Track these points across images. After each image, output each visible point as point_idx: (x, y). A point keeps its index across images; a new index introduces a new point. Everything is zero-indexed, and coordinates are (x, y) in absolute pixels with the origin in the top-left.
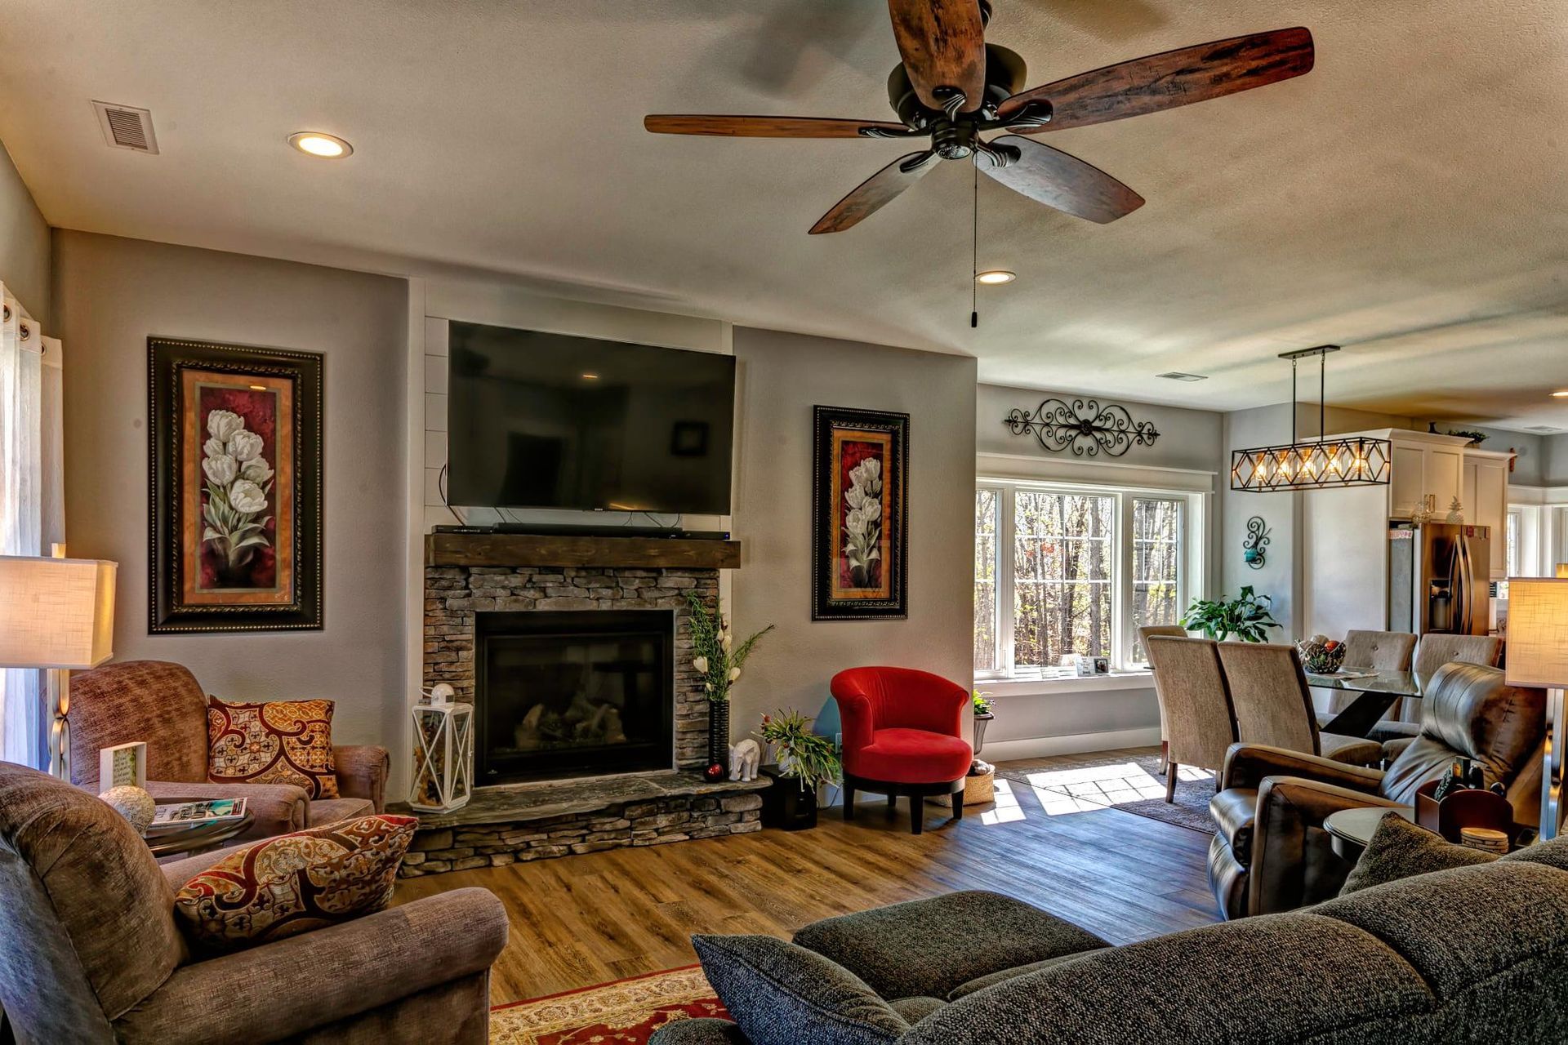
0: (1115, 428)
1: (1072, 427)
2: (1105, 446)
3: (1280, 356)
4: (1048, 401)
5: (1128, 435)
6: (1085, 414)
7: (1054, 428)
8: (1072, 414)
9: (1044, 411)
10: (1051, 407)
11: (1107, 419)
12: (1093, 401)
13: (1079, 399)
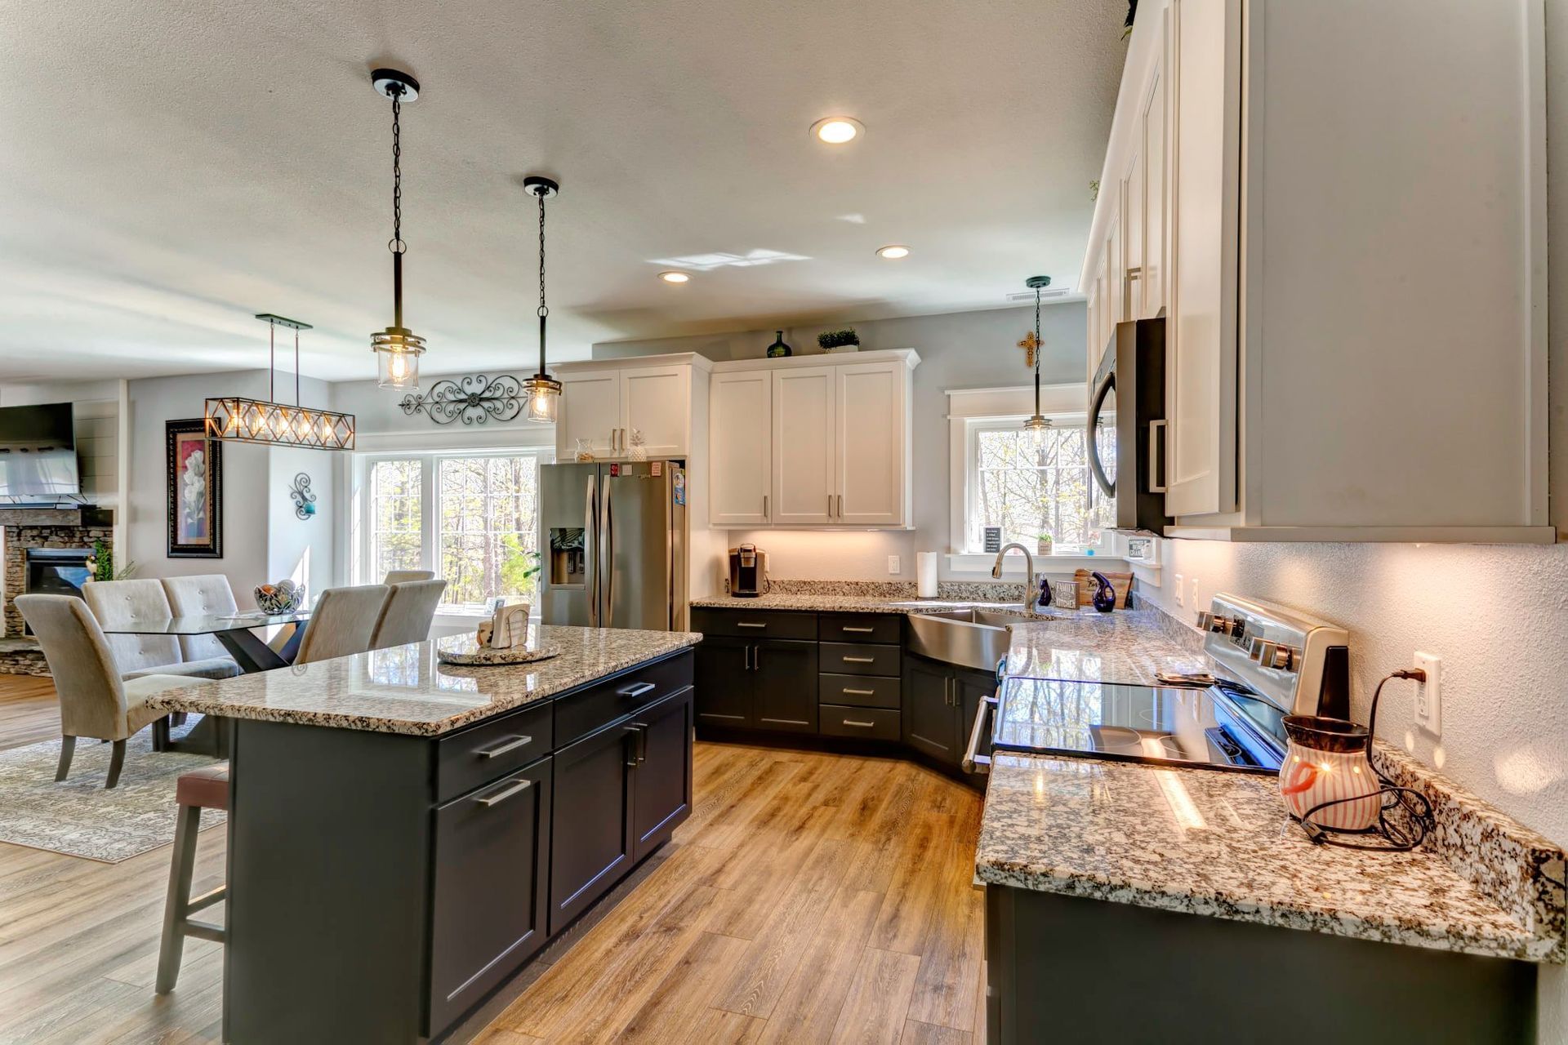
0: (506, 396)
1: (461, 401)
2: (493, 413)
3: (311, 327)
4: (440, 383)
5: (519, 400)
6: (476, 388)
7: (444, 405)
8: (461, 390)
9: (437, 390)
10: (440, 389)
11: (497, 388)
12: (481, 376)
13: (467, 377)
